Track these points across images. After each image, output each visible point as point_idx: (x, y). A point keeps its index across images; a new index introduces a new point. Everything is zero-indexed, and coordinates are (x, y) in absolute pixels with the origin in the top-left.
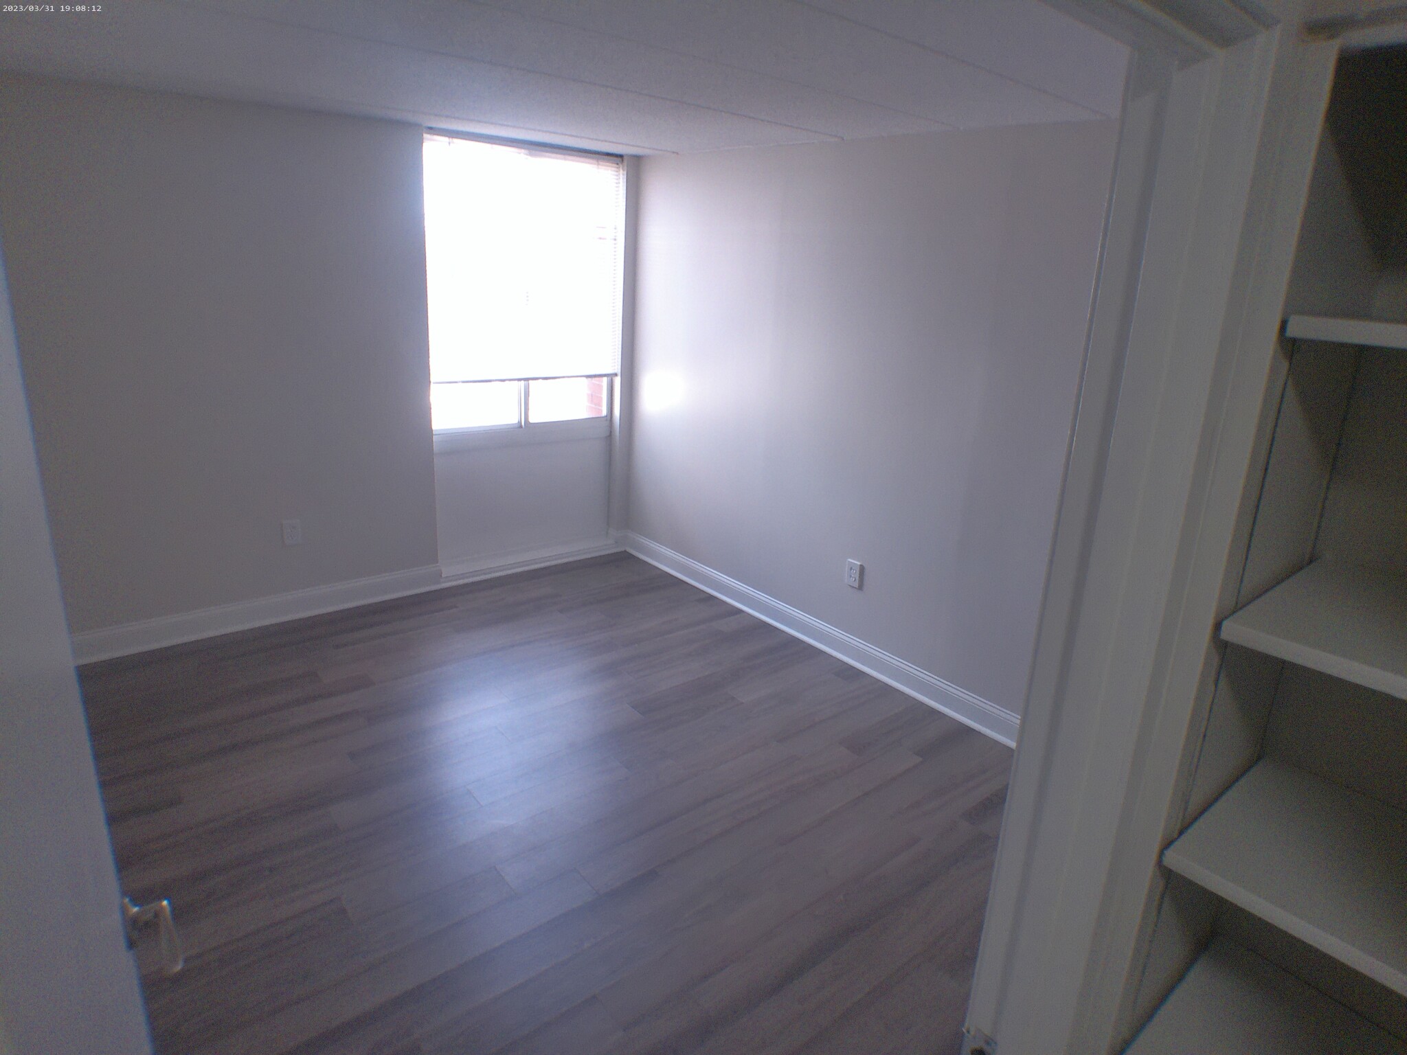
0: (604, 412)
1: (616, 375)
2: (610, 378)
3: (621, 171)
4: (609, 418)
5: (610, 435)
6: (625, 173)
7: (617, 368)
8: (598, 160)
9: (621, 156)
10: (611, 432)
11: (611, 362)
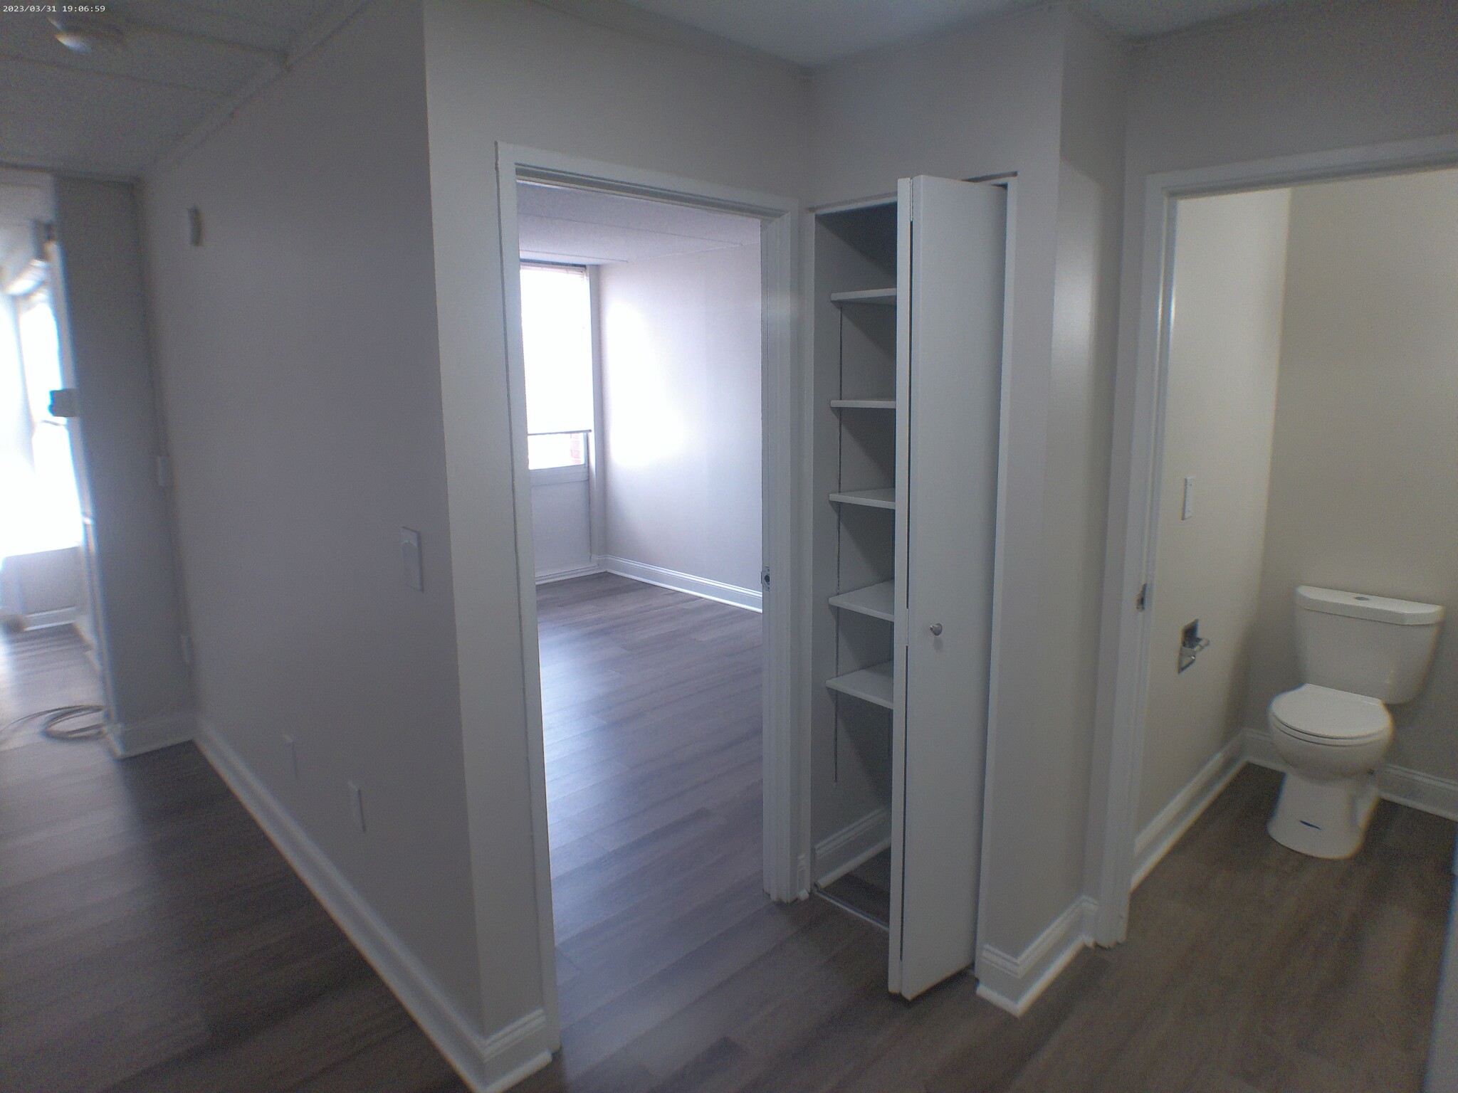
0: (582, 461)
1: (590, 431)
2: (585, 434)
3: (585, 277)
4: (587, 466)
5: (588, 480)
6: (588, 278)
7: (591, 426)
8: (567, 269)
9: (584, 266)
10: (589, 477)
11: (587, 421)
